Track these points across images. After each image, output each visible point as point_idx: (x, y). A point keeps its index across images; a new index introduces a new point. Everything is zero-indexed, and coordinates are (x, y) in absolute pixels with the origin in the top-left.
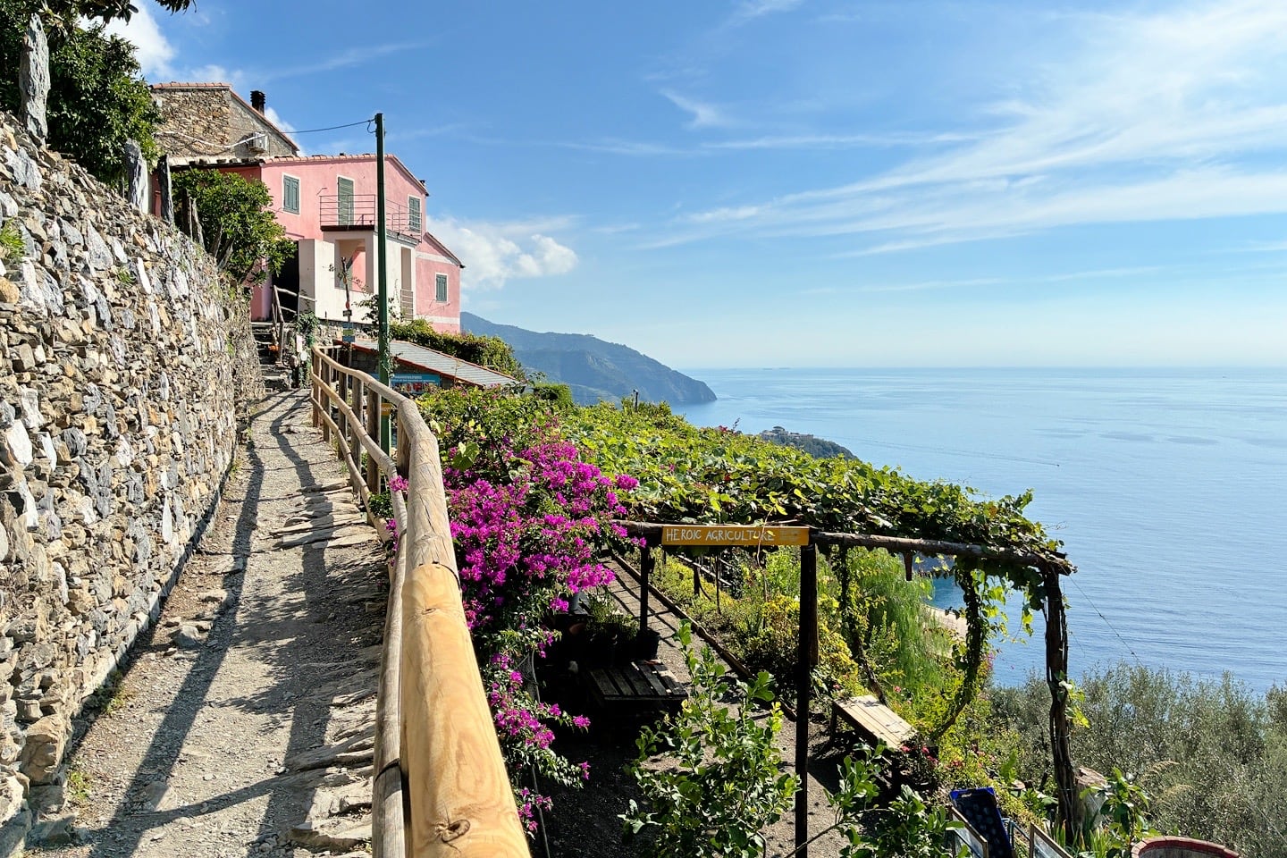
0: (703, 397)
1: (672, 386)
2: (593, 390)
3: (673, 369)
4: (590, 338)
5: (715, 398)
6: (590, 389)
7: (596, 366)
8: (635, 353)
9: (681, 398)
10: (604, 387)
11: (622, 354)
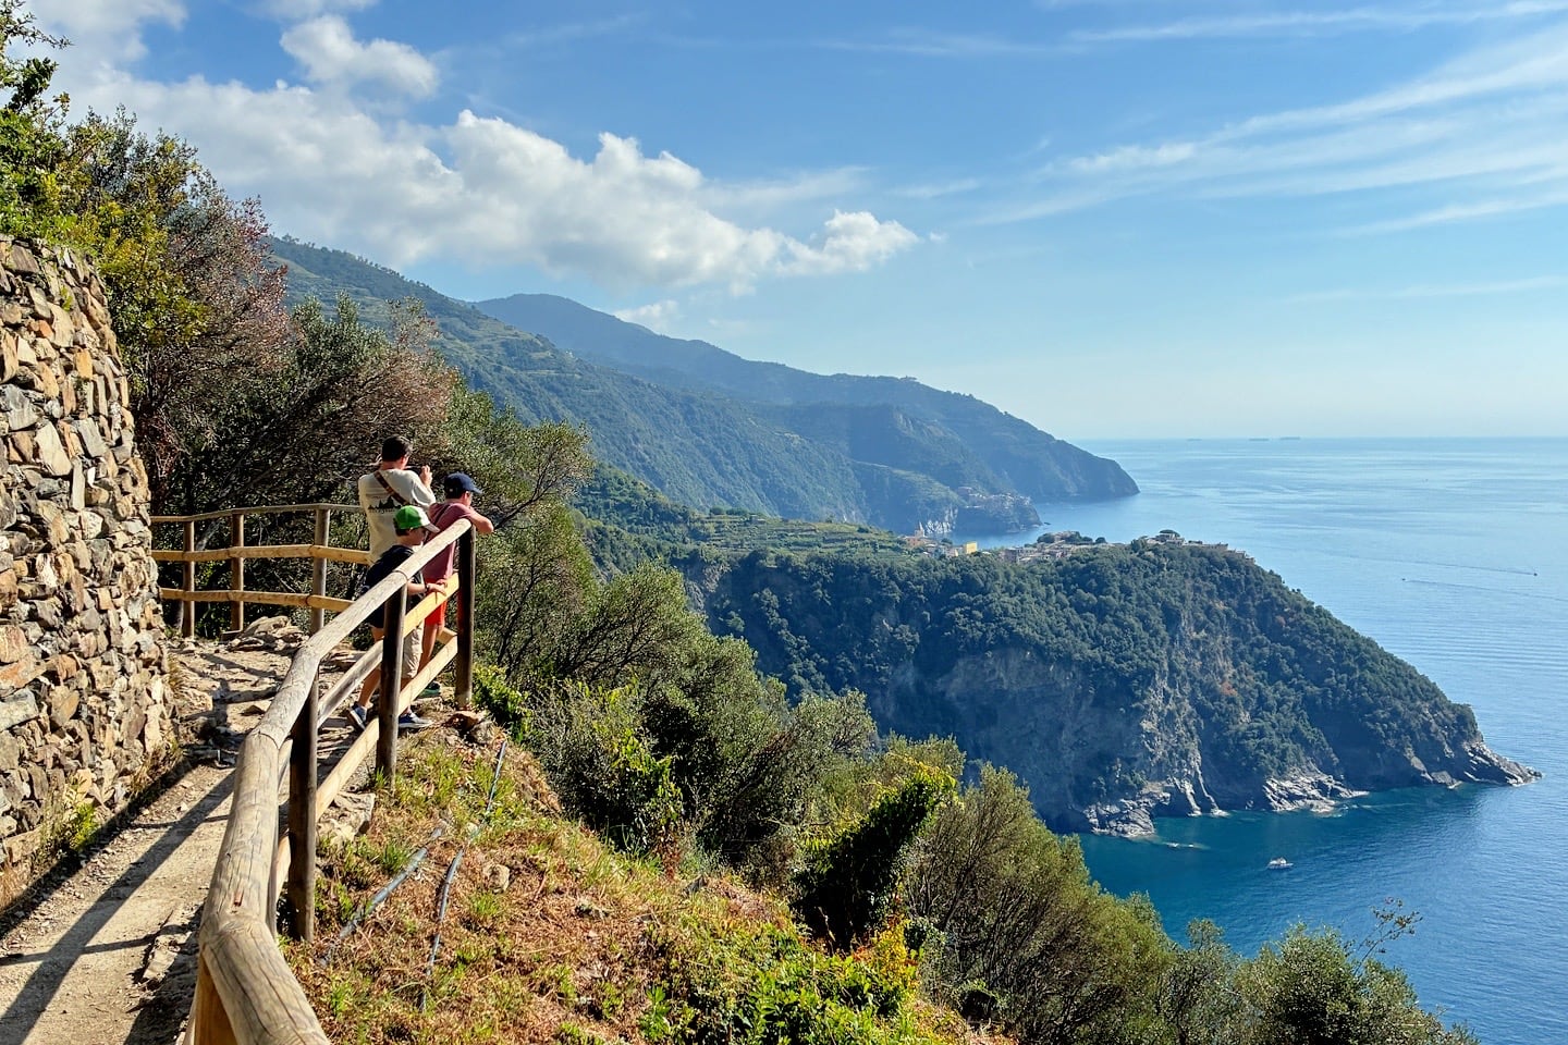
0: (1112, 487)
1: (1057, 470)
2: (902, 472)
3: (1057, 438)
4: (909, 384)
5: (1135, 491)
6: (896, 471)
7: (911, 432)
8: (991, 410)
9: (1072, 489)
10: (922, 468)
11: (964, 411)
